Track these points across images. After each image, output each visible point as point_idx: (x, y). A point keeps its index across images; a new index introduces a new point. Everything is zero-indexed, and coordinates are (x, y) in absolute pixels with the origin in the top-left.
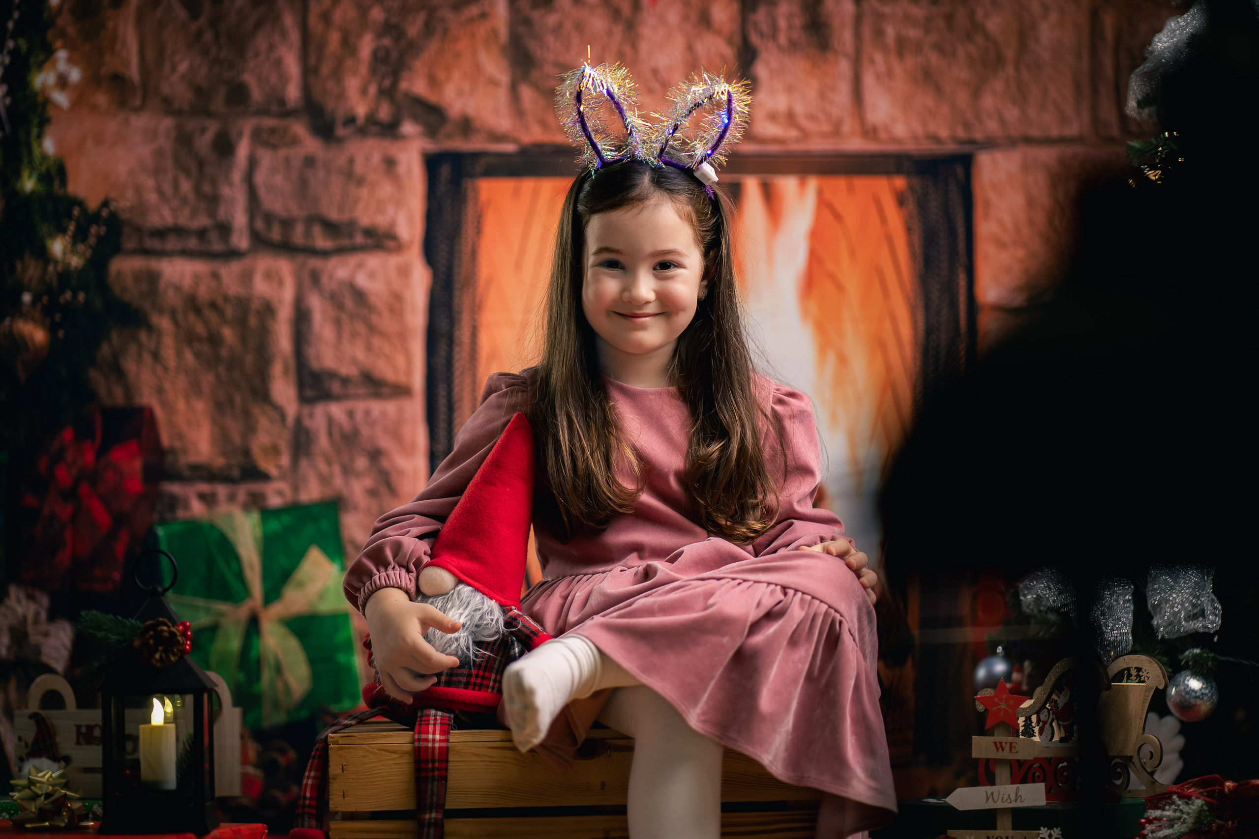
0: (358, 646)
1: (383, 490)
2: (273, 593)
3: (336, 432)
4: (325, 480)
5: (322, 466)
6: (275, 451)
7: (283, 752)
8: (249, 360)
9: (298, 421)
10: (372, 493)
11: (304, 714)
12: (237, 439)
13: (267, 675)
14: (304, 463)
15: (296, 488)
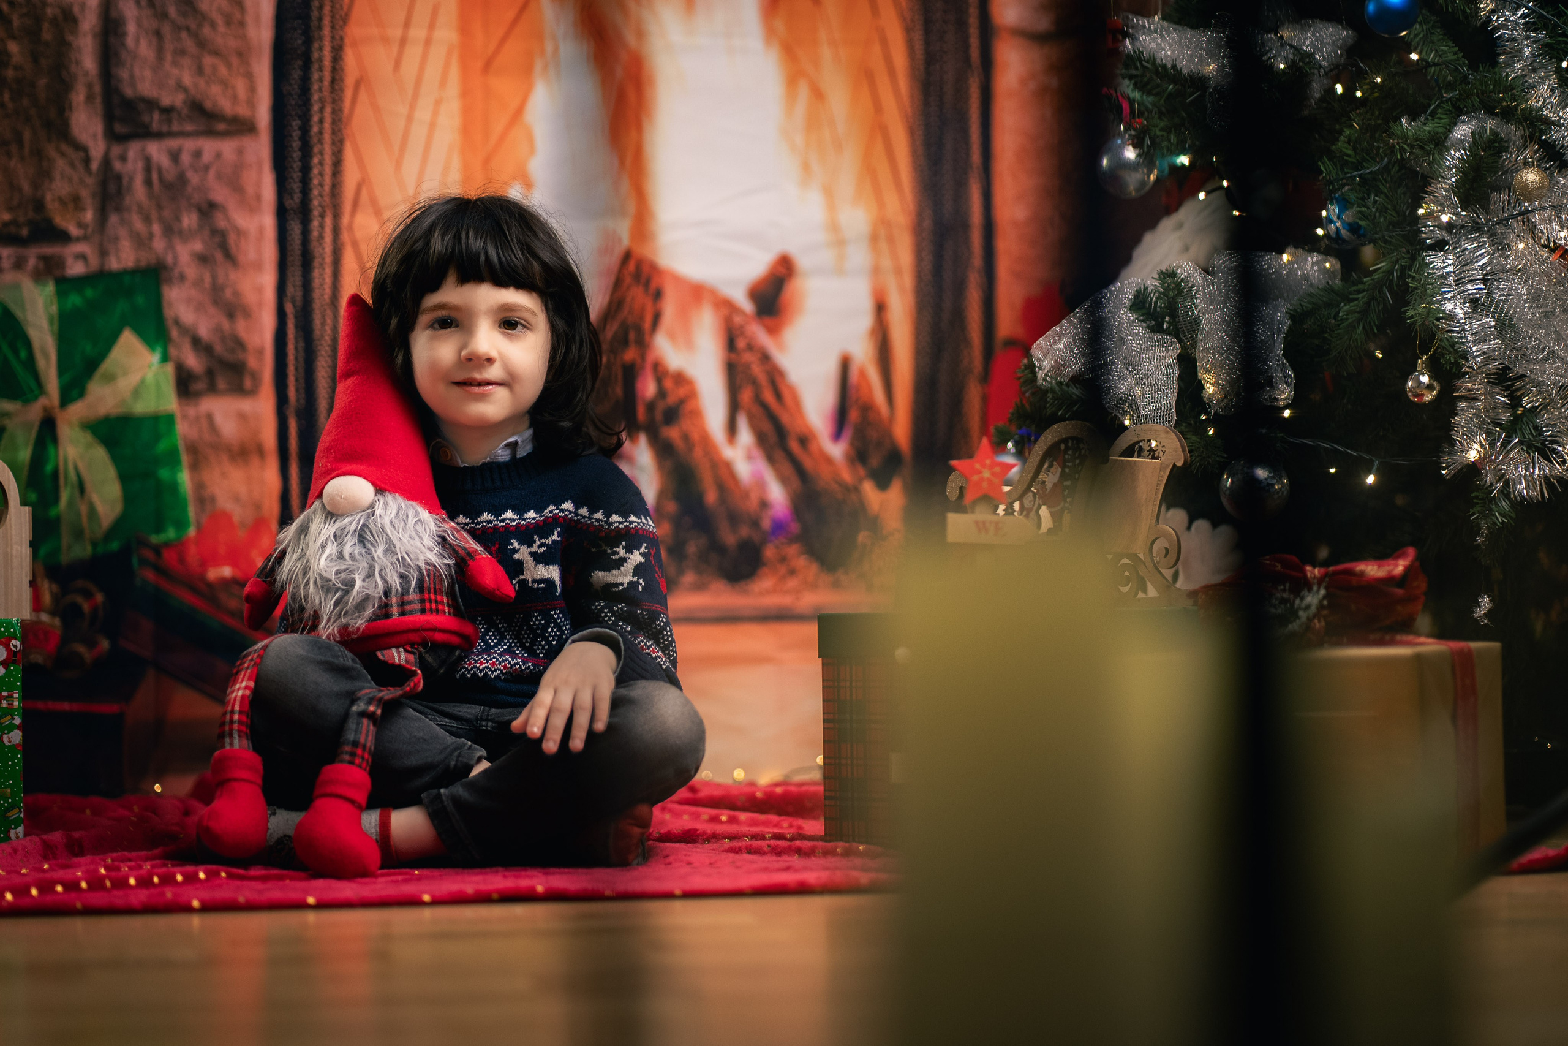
0: (184, 458)
1: (219, 256)
2: (73, 390)
3: (155, 177)
4: (141, 242)
5: (139, 225)
6: (76, 202)
7: (88, 595)
8: (42, 82)
9: (106, 162)
10: (203, 259)
11: (115, 546)
12: (26, 187)
13: (65, 496)
14: (113, 219)
15: (103, 253)
